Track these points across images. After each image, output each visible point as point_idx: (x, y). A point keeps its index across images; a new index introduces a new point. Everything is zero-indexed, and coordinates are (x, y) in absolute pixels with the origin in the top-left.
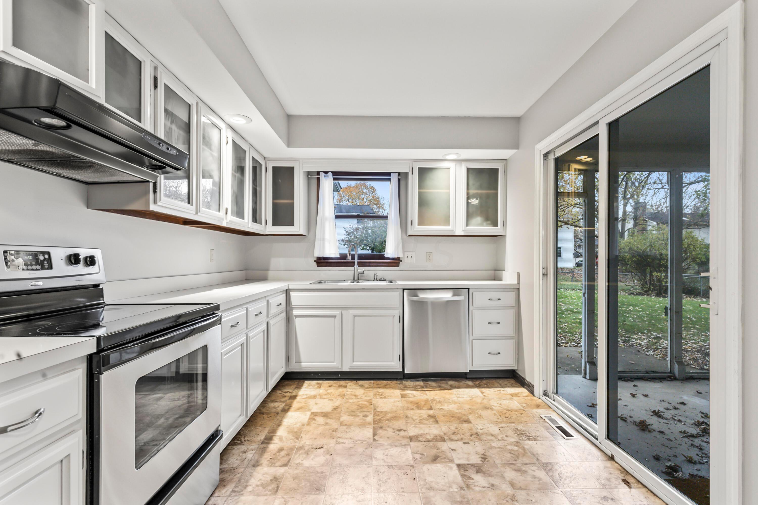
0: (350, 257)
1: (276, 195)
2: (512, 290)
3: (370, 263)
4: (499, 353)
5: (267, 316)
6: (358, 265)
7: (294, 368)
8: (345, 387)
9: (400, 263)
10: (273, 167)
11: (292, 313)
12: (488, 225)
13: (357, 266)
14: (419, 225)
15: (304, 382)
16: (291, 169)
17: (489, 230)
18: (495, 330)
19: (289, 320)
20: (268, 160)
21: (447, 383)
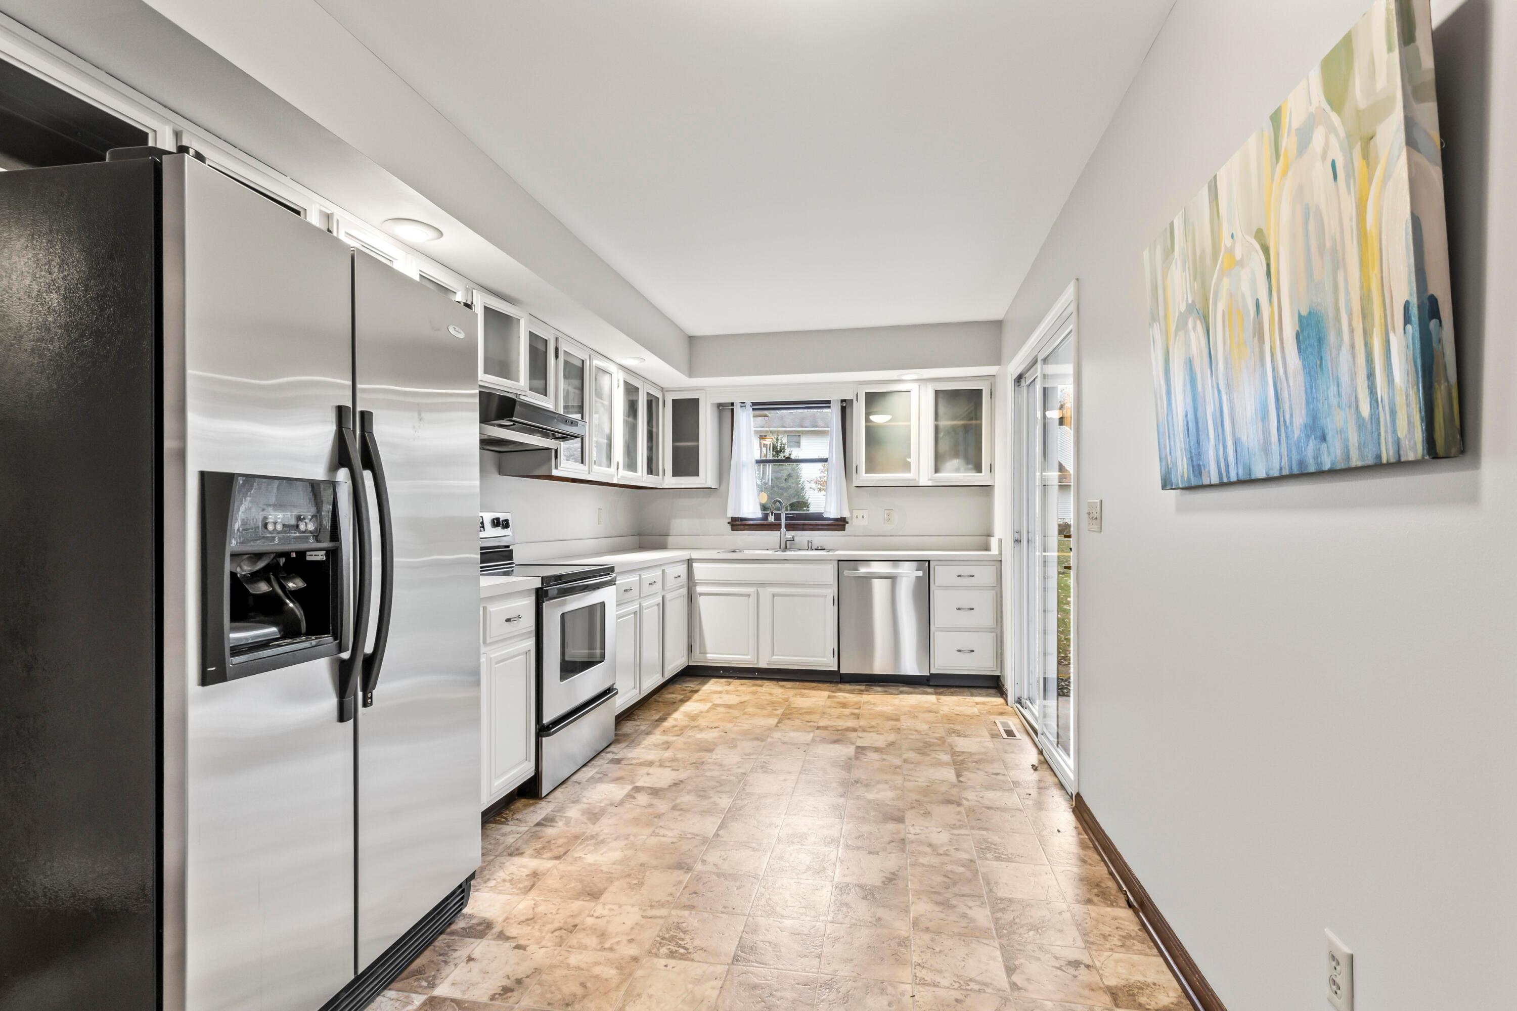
0: (773, 517)
1: (676, 437)
2: (993, 563)
3: (804, 525)
4: (973, 651)
5: (663, 588)
6: (786, 528)
7: (698, 660)
8: (761, 686)
9: (847, 525)
10: (673, 400)
11: (695, 590)
12: (966, 470)
13: (785, 530)
14: (866, 472)
15: (710, 679)
16: (696, 402)
17: (971, 477)
18: (965, 619)
19: (691, 598)
20: (667, 391)
21: (898, 689)
